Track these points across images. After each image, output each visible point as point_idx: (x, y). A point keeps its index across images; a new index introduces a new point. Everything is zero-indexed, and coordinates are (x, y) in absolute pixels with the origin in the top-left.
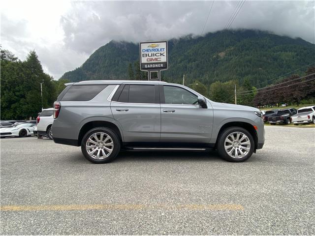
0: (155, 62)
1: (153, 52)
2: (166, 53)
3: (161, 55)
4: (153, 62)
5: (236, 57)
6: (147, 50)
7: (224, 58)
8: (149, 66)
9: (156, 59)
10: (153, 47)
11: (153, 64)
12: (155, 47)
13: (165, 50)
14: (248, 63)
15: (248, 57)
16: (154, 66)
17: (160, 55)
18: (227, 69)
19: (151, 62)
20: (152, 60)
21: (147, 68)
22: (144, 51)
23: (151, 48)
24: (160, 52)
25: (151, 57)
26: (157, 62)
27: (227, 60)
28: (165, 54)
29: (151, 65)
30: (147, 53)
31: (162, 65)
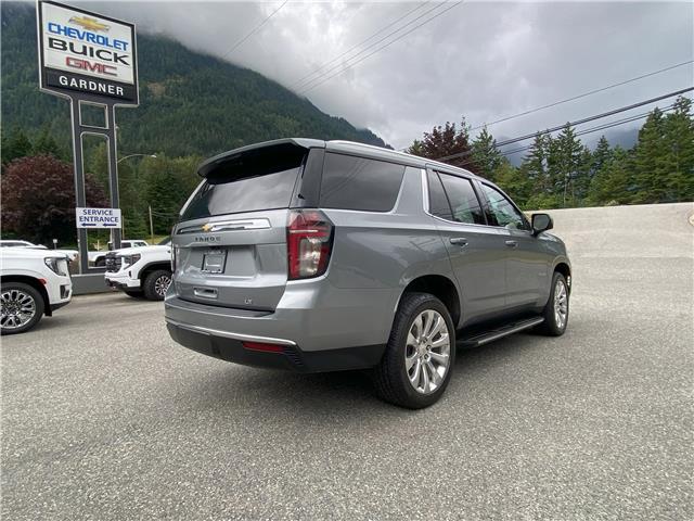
0: (96, 74)
1: (89, 44)
2: (131, 56)
3: (117, 58)
4: (88, 72)
5: (190, 104)
6: (68, 31)
7: (163, 98)
8: (74, 82)
9: (101, 68)
10: (88, 27)
11: (88, 78)
12: (96, 29)
13: (129, 48)
14: (217, 124)
15: (216, 110)
16: (93, 86)
17: (112, 57)
18: (170, 128)
19: (81, 71)
20: (85, 65)
21: (68, 89)
22: (54, 28)
23: (82, 30)
24: (113, 50)
25: (82, 57)
26: (102, 76)
27: (169, 106)
28: (129, 60)
29: (83, 83)
30: (68, 40)
31: (120, 90)
